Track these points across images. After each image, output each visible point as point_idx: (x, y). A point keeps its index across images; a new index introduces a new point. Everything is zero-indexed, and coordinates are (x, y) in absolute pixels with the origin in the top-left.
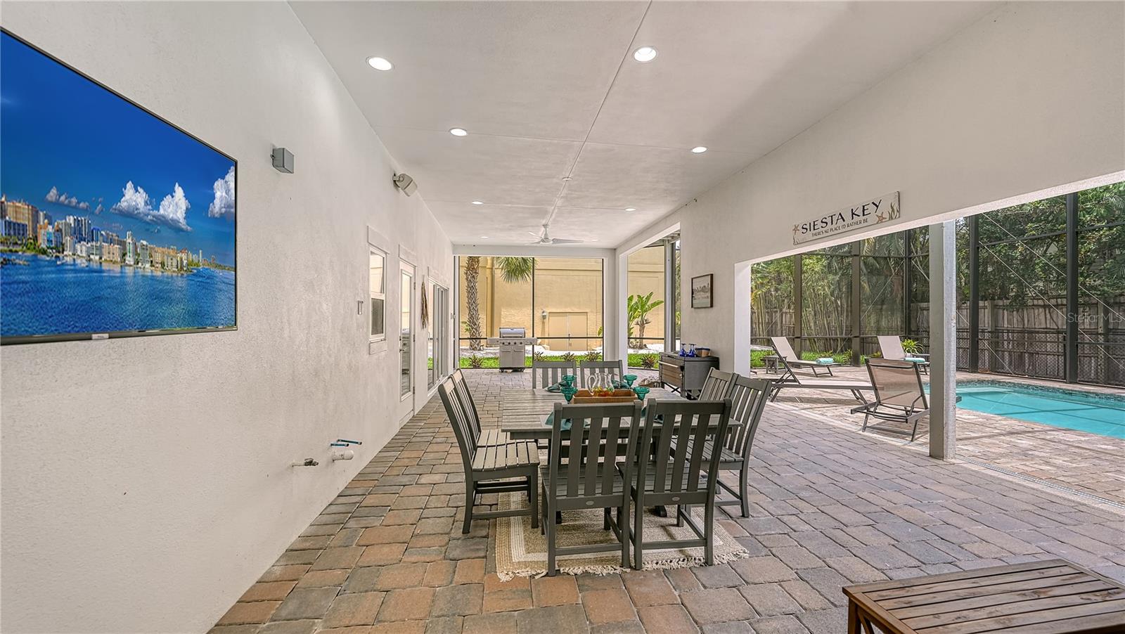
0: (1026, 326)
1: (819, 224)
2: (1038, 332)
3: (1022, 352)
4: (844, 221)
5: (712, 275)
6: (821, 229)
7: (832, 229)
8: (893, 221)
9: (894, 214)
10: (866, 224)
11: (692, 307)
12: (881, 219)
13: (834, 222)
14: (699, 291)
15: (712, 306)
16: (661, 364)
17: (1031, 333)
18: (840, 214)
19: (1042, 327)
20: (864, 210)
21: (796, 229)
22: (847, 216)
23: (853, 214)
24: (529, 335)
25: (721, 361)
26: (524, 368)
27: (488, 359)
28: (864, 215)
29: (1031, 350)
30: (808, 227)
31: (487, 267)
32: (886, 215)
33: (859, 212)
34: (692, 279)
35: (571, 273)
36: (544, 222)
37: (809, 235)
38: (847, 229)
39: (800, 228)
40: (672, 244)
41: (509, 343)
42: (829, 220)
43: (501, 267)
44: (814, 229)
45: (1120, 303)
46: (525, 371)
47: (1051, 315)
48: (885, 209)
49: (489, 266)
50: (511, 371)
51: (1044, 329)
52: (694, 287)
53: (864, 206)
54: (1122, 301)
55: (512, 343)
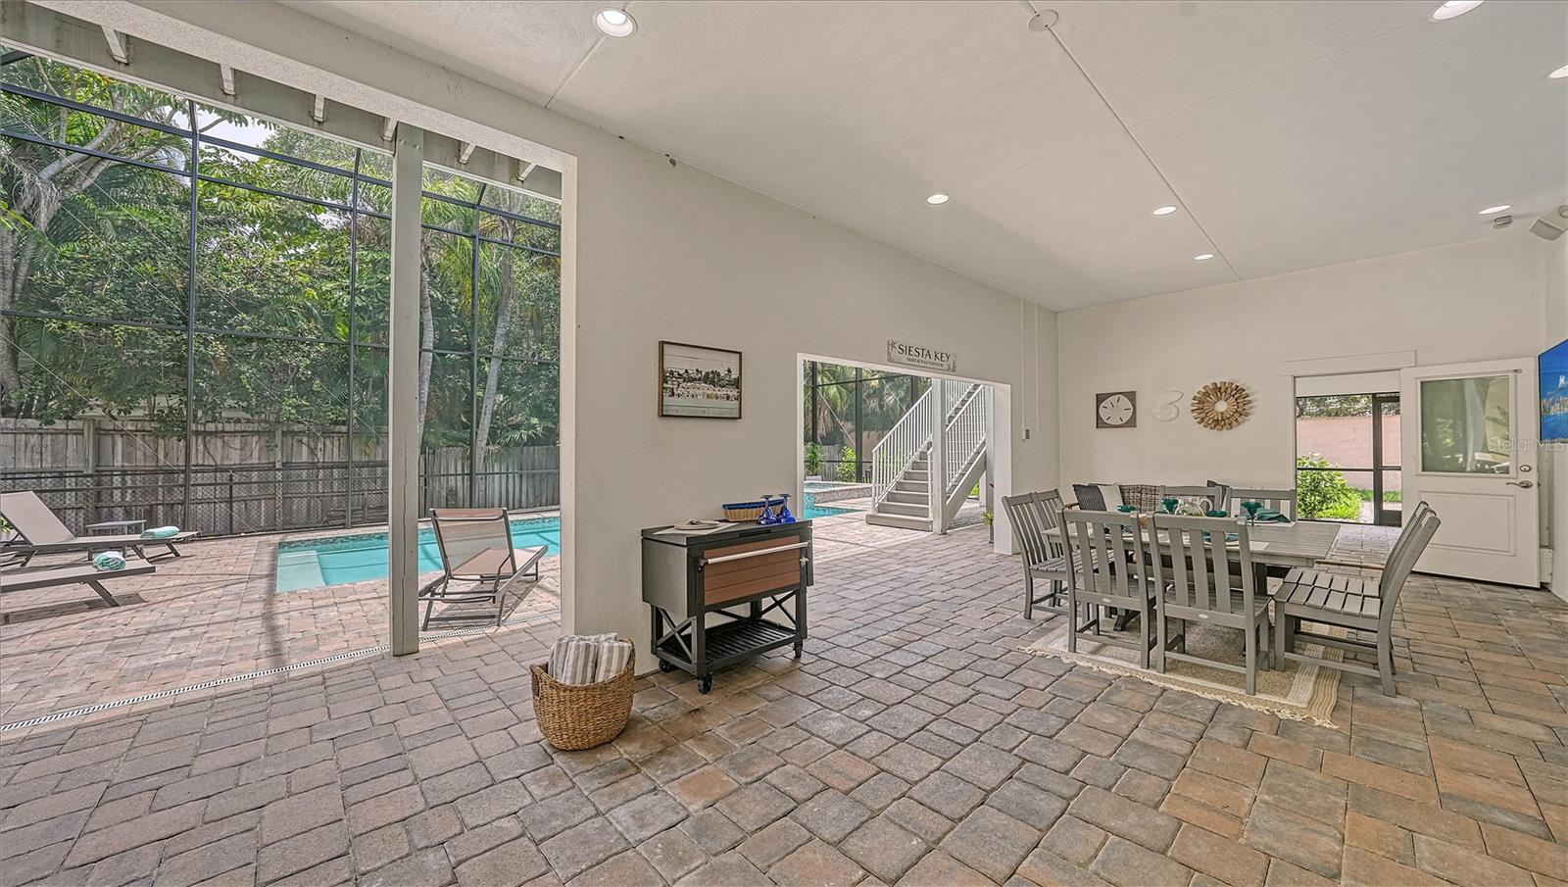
1: (913, 351)
4: (930, 358)
5: (740, 354)
6: (914, 357)
7: (922, 361)
10: (942, 368)
11: (661, 413)
12: (949, 368)
13: (924, 355)
14: (691, 380)
15: (739, 417)
18: (928, 350)
30: (904, 348)
32: (952, 368)
37: (905, 357)
38: (932, 366)
39: (897, 345)
42: (921, 352)
44: (909, 354)
45: (293, 432)
47: (205, 446)
51: (194, 466)
52: (667, 368)
54: (296, 430)
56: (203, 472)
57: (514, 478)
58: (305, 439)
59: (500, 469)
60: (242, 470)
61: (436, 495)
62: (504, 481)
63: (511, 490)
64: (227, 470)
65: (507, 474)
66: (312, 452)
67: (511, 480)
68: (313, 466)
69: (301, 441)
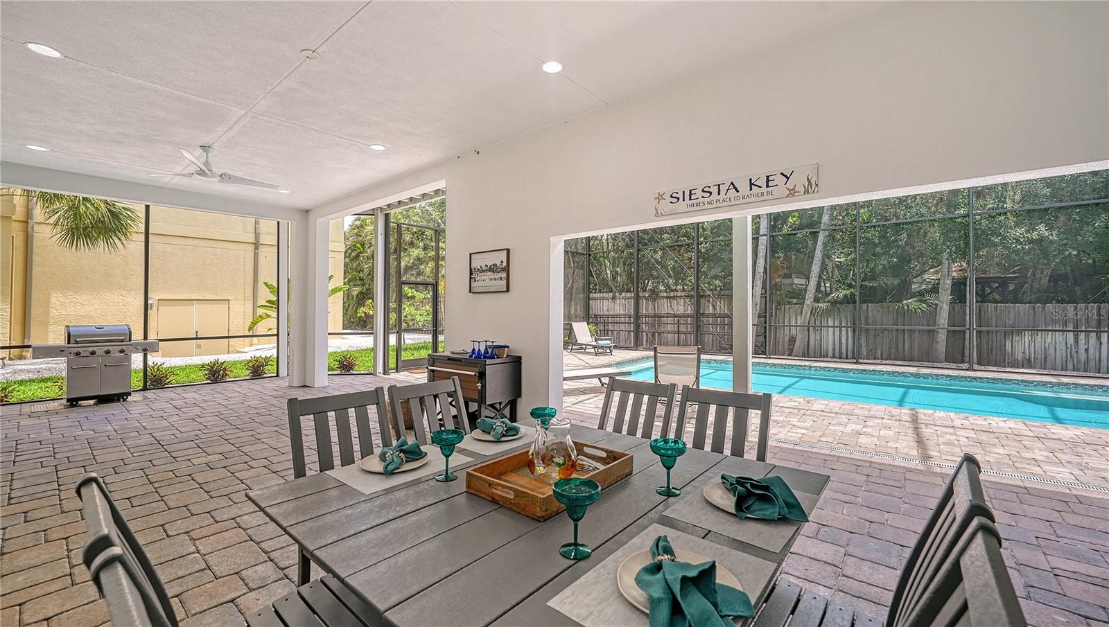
1: (699, 193)
4: (738, 191)
5: (508, 251)
6: (701, 200)
7: (718, 201)
8: (809, 195)
9: (810, 188)
10: (770, 197)
11: (470, 292)
12: (792, 193)
13: (723, 192)
14: (484, 271)
15: (508, 290)
16: (433, 371)
18: (732, 183)
20: (768, 181)
21: (660, 197)
22: (744, 187)
23: (751, 184)
24: (137, 336)
25: (523, 361)
26: (129, 394)
27: (21, 382)
28: (767, 186)
30: (680, 196)
31: (14, 218)
32: (801, 189)
33: (762, 182)
34: (471, 254)
35: (202, 243)
36: (206, 139)
37: (682, 206)
38: (741, 201)
39: (667, 196)
40: (386, 214)
41: (93, 353)
42: (714, 190)
43: (52, 220)
44: (690, 199)
45: (705, 295)
46: (130, 399)
48: (798, 181)
49: (19, 214)
50: (92, 402)
52: (473, 266)
53: (768, 177)
55: (100, 351)
56: (668, 317)
57: (847, 331)
58: (711, 300)
59: (834, 324)
60: (684, 317)
61: (781, 340)
62: (837, 333)
63: (844, 341)
64: (677, 317)
65: (840, 328)
66: (714, 307)
67: (844, 333)
68: (714, 316)
69: (709, 301)
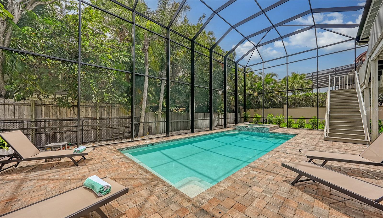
0: (58, 117)
2: (66, 120)
3: (55, 133)
17: (61, 120)
19: (69, 117)
29: (61, 131)
45: (102, 106)
47: (73, 111)
51: (70, 118)
54: (103, 106)
59: (163, 120)
61: (146, 128)
62: (164, 124)
66: (108, 113)
68: (108, 118)
69: (104, 110)
